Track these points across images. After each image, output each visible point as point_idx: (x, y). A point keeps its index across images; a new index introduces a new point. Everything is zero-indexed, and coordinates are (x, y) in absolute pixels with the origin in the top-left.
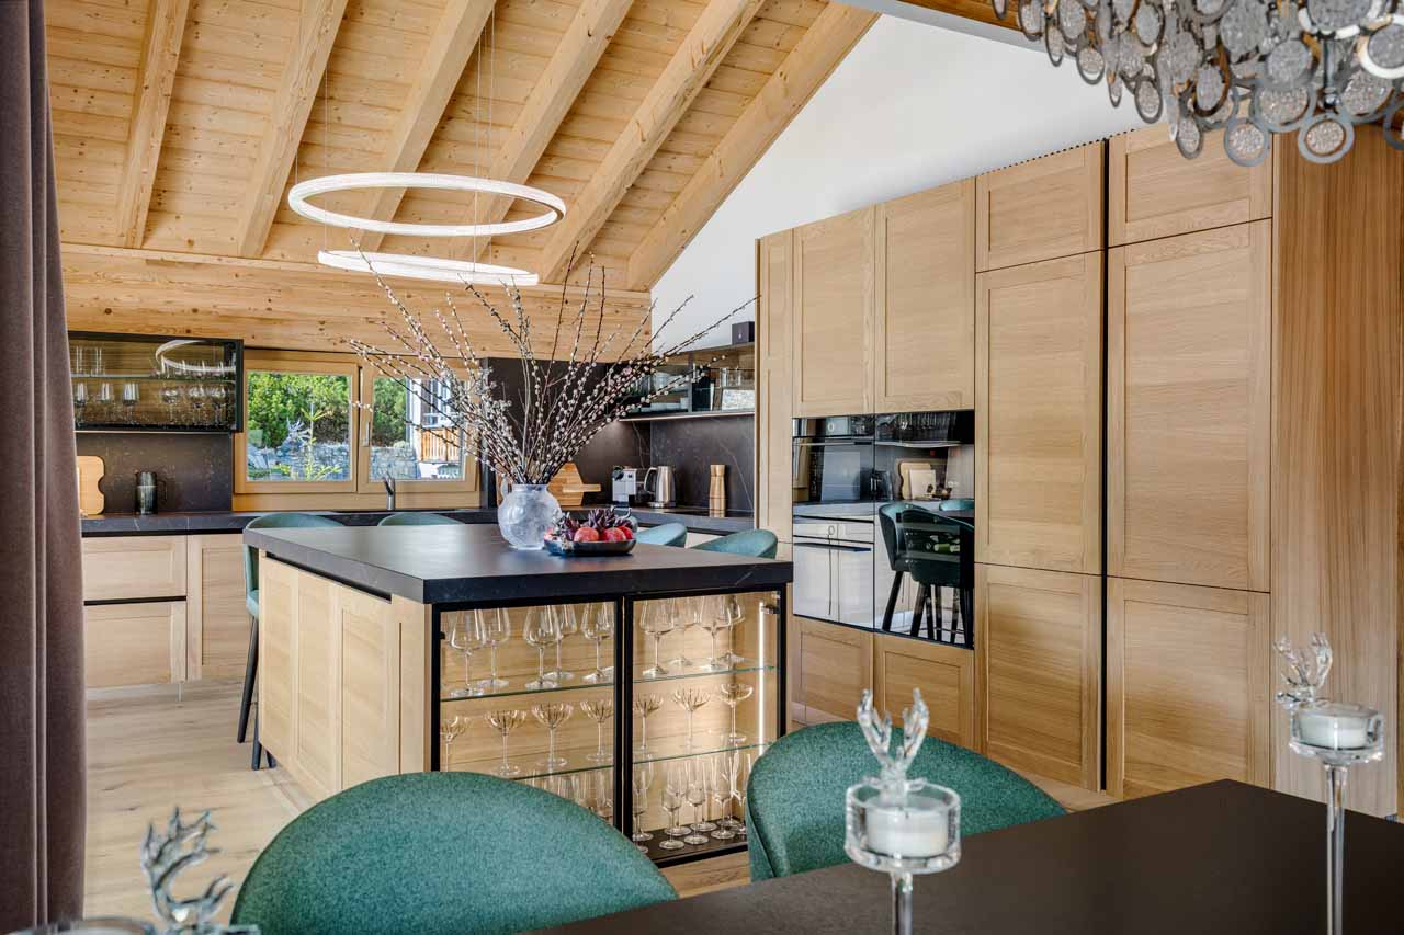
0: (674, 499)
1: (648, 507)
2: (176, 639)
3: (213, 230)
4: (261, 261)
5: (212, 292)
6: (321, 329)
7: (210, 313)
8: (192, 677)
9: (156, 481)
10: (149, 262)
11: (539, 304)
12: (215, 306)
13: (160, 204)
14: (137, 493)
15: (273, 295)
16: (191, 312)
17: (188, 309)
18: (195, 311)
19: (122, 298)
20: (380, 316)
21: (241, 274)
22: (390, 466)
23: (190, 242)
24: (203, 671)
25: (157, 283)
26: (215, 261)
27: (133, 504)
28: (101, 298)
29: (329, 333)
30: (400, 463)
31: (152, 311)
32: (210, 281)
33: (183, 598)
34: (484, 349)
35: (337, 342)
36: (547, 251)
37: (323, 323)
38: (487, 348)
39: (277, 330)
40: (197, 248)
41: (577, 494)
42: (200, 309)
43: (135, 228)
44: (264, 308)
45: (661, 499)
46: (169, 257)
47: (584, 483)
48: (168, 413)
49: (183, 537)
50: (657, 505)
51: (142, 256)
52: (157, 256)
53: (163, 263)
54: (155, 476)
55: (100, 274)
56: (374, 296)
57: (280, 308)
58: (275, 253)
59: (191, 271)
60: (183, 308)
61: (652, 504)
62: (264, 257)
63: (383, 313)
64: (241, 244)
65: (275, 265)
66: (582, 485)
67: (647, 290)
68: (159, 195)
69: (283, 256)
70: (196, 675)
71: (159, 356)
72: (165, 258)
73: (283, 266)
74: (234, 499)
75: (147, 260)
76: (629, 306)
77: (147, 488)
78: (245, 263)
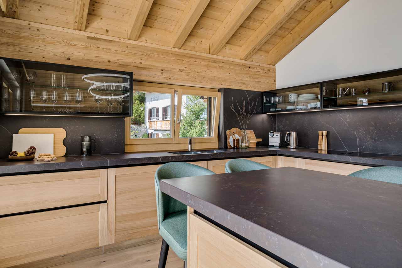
0: (297, 145)
1: (287, 148)
2: (102, 224)
3: (117, 26)
4: (137, 42)
5: (117, 53)
6: (162, 73)
7: (116, 63)
8: (109, 243)
9: (90, 140)
10: (88, 37)
11: (241, 68)
12: (118, 60)
13: (94, 10)
14: (82, 146)
15: (143, 57)
16: (107, 62)
17: (106, 60)
18: (109, 61)
19: (76, 53)
20: (184, 69)
21: (129, 47)
22: (141, 130)
23: (107, 31)
24: (115, 239)
25: (92, 47)
26: (117, 40)
27: (80, 151)
28: (65, 53)
29: (165, 74)
30: (143, 130)
31: (90, 60)
32: (116, 49)
33: (106, 202)
34: (222, 84)
35: (168, 79)
36: (244, 47)
37: (163, 70)
38: (223, 84)
39: (144, 72)
40: (109, 33)
41: (254, 143)
42: (111, 61)
43: (82, 18)
44: (139, 62)
45: (292, 145)
46: (97, 36)
47: (257, 138)
48: (97, 108)
49: (106, 170)
50: (291, 147)
51: (85, 34)
52: (92, 35)
53: (94, 38)
54: (90, 137)
55: (65, 41)
56: (182, 60)
57: (145, 63)
58: (143, 38)
59: (107, 43)
60: (103, 60)
61: (289, 147)
62: (139, 40)
63: (185, 67)
64: (129, 33)
65: (143, 44)
66: (256, 139)
67: (274, 65)
68: (94, 5)
69: (146, 40)
70: (112, 241)
71: (90, 91)
72: (95, 36)
73: (146, 44)
74: (126, 147)
75: (87, 37)
76: (269, 70)
77: (86, 143)
78: (131, 42)
